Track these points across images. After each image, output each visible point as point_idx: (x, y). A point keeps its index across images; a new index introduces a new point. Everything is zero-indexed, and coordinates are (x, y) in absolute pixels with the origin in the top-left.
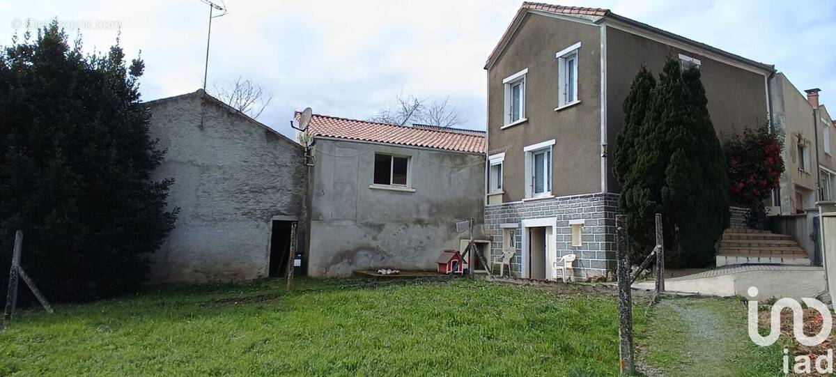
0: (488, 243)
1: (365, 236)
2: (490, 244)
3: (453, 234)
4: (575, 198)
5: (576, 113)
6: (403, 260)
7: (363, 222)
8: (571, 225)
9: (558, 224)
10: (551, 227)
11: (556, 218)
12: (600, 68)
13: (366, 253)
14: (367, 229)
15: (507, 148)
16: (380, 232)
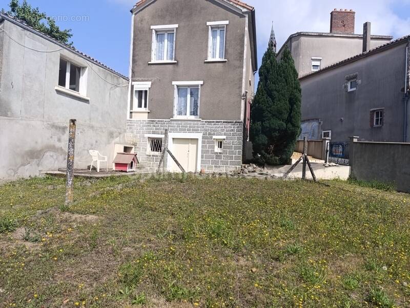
0: (132, 148)
1: (51, 137)
2: (133, 149)
3: (111, 139)
4: (219, 122)
5: (223, 67)
6: (79, 161)
7: (49, 123)
8: (214, 139)
9: (203, 138)
10: (197, 139)
11: (202, 134)
12: (244, 43)
13: (51, 154)
14: (53, 130)
15: (154, 79)
16: (63, 134)
